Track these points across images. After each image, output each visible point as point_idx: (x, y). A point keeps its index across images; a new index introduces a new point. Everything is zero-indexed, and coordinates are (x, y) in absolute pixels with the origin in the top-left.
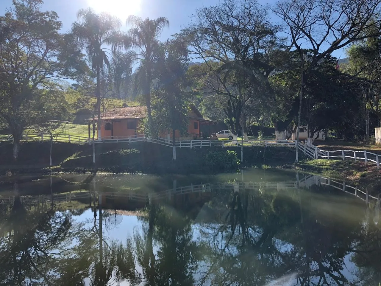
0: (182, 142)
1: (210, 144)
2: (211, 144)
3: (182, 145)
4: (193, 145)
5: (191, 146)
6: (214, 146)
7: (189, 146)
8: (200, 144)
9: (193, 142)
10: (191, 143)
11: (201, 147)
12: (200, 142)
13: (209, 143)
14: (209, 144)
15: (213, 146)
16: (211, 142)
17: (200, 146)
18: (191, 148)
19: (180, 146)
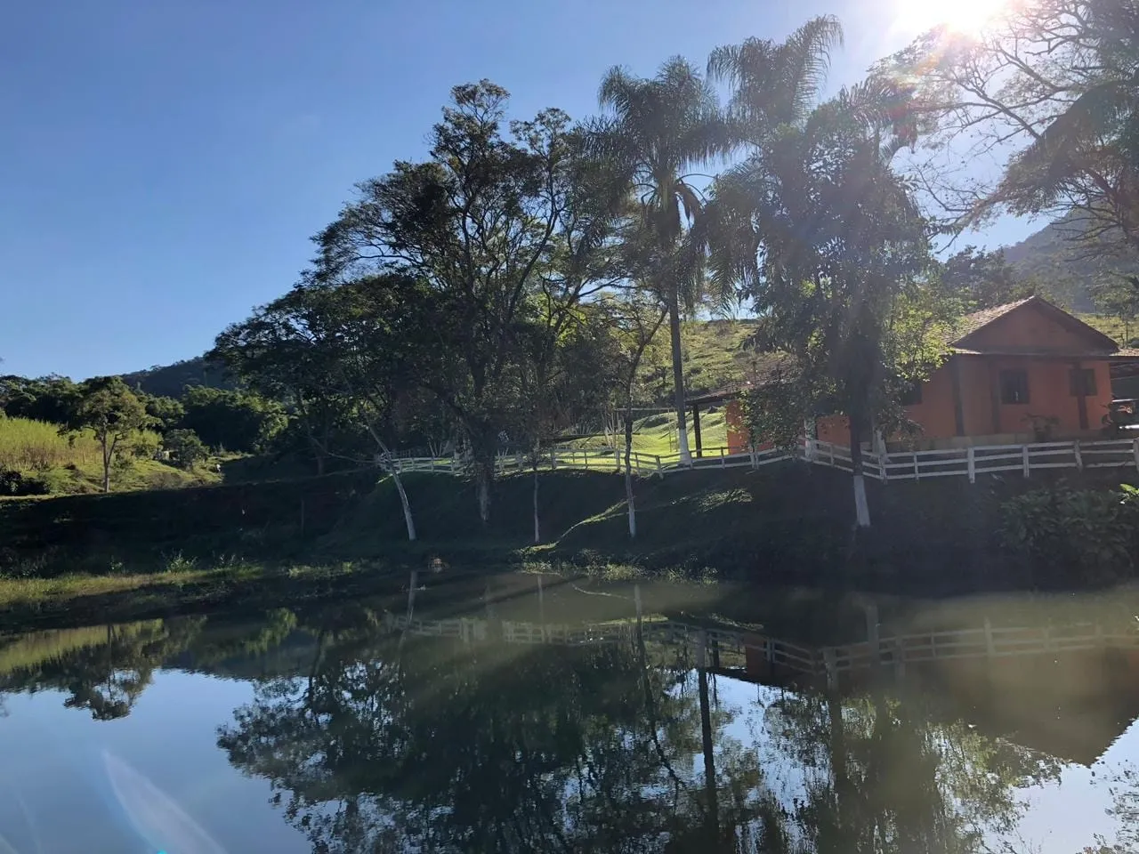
0: (921, 459)
1: (1078, 457)
2: (1083, 456)
3: (921, 469)
4: (978, 465)
5: (972, 472)
6: (1100, 465)
7: (964, 472)
8: (1020, 461)
9: (977, 454)
10: (972, 460)
11: (1027, 473)
12: (1020, 451)
13: (1073, 455)
14: (1072, 458)
15: (1092, 466)
16: (1082, 448)
17: (1022, 471)
18: (972, 477)
19: (914, 472)
